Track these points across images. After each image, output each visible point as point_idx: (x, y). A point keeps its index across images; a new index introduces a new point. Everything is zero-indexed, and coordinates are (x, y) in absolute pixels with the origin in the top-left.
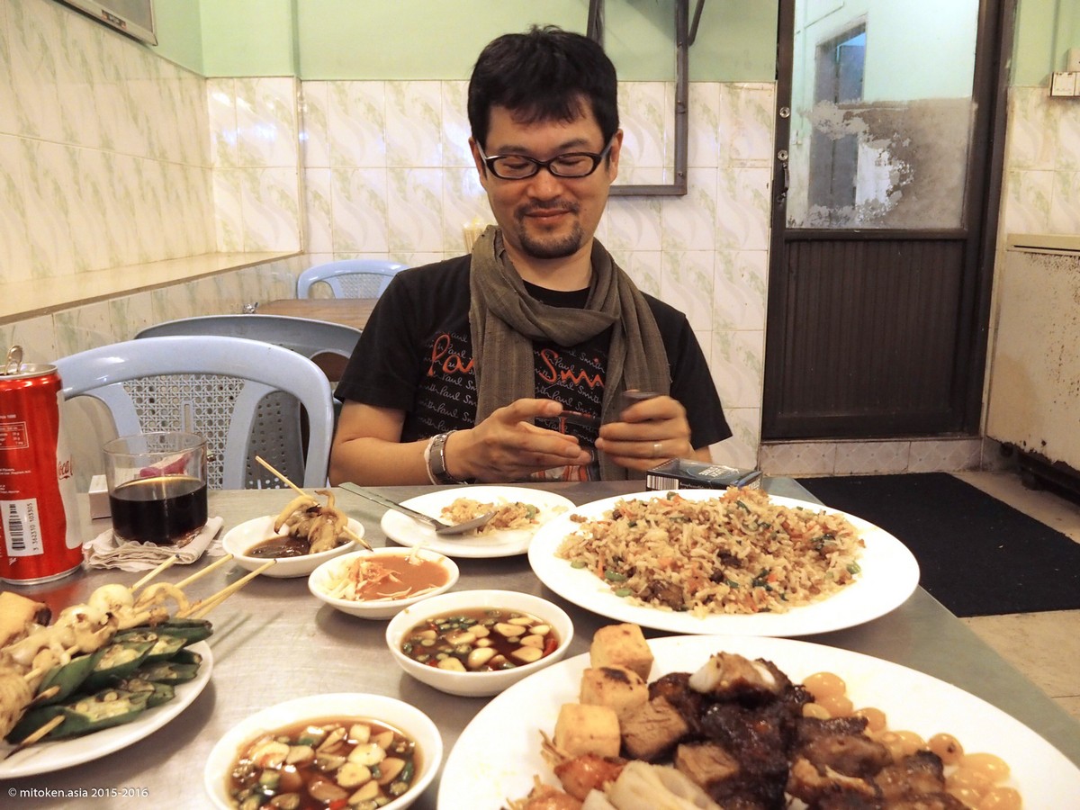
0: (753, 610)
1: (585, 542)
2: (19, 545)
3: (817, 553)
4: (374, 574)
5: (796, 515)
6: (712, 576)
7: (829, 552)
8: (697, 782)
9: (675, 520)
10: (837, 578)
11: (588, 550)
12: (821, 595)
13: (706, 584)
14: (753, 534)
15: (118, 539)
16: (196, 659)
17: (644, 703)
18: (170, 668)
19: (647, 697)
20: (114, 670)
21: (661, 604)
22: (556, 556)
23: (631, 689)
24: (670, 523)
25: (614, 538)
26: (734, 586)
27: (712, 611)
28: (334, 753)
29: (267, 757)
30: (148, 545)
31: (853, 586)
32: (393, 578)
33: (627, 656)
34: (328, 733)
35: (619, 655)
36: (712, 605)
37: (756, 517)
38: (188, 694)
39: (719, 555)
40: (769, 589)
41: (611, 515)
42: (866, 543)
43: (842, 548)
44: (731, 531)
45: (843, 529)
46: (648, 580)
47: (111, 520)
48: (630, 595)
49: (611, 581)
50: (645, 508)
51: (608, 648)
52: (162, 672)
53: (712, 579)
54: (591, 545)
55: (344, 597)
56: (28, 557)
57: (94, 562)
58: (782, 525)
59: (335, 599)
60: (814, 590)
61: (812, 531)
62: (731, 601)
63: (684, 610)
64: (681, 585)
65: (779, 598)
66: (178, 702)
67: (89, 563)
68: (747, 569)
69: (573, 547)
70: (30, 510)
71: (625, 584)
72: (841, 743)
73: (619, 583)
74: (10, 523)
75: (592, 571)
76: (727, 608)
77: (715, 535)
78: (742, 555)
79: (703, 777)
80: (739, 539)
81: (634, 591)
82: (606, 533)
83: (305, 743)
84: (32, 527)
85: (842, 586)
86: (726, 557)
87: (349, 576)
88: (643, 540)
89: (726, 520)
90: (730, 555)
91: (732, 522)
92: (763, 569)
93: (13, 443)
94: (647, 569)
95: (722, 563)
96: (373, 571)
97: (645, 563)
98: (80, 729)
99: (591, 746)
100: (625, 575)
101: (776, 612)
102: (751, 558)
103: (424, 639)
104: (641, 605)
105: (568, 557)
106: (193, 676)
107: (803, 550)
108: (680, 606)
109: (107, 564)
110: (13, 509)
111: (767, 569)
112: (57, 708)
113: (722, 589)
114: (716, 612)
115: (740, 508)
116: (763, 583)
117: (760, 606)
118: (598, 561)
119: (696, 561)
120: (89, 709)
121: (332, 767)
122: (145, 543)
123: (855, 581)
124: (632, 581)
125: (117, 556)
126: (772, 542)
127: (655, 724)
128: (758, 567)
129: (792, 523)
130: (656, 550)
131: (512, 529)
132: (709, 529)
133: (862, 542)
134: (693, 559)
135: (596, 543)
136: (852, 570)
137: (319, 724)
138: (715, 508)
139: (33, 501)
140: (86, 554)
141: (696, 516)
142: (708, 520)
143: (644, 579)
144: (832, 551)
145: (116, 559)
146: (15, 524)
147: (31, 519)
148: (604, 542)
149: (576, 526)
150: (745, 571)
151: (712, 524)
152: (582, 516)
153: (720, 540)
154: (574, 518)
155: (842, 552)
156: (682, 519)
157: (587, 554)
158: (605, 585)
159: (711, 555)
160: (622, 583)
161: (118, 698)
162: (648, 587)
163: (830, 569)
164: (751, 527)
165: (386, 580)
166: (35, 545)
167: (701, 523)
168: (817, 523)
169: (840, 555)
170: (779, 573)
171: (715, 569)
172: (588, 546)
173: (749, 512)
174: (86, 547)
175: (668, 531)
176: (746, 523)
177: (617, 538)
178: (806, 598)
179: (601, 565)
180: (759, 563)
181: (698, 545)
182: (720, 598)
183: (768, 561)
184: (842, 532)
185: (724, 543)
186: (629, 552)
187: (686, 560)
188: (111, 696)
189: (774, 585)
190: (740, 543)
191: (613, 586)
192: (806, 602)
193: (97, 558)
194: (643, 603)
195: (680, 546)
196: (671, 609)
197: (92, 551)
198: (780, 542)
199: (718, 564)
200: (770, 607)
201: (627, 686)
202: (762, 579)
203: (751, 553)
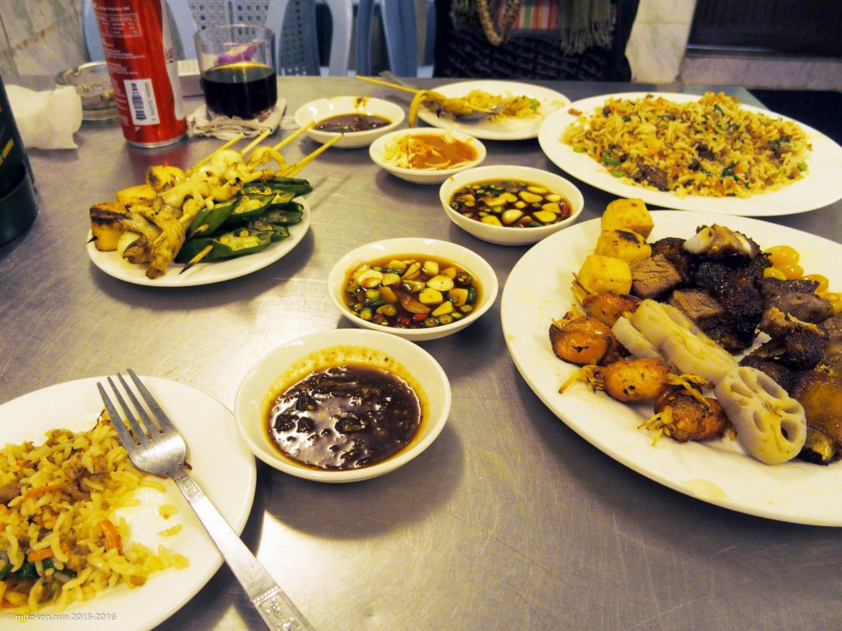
0: (722, 194)
1: (584, 133)
2: (142, 116)
3: (773, 153)
4: (419, 148)
5: (759, 119)
6: (691, 165)
7: (784, 152)
8: (690, 318)
9: (662, 118)
10: (788, 173)
11: (587, 138)
12: (774, 186)
13: (686, 171)
14: (724, 133)
15: (211, 113)
16: (300, 208)
17: (647, 258)
18: (280, 214)
19: (650, 254)
20: (244, 214)
21: (649, 185)
22: (560, 141)
23: (639, 247)
24: (658, 121)
25: (611, 129)
26: (709, 174)
27: (690, 193)
28: (414, 279)
29: (367, 280)
30: (235, 119)
31: (802, 181)
32: (434, 152)
33: (634, 223)
34: (408, 266)
35: (629, 222)
36: (691, 188)
37: (729, 119)
38: (297, 233)
39: (697, 149)
40: (736, 179)
41: (602, 111)
42: (813, 147)
43: (795, 150)
44: (707, 130)
45: (796, 134)
46: (638, 165)
47: (204, 97)
48: (623, 176)
49: (606, 164)
50: (633, 106)
51: (620, 215)
52: (276, 216)
53: (690, 168)
54: (591, 134)
55: (399, 166)
56: (149, 126)
57: (197, 132)
58: (746, 127)
59: (391, 166)
60: (769, 182)
61: (770, 134)
62: (705, 186)
63: (667, 190)
64: (666, 171)
65: (744, 186)
66: (292, 239)
67: (192, 132)
68: (719, 161)
69: (575, 136)
70: (147, 88)
71: (618, 167)
72: (799, 298)
73: (612, 166)
74: (133, 98)
75: (590, 155)
76: (702, 191)
77: (694, 132)
78: (717, 150)
79: (695, 315)
80: (715, 137)
81: (627, 173)
82: (604, 126)
83: (393, 271)
84: (150, 102)
85: (792, 180)
86: (703, 151)
87: (401, 149)
88: (635, 132)
89: (704, 119)
90: (707, 149)
91: (708, 122)
92: (732, 162)
93: (131, 32)
94: (638, 155)
95: (700, 155)
96: (418, 146)
97: (638, 152)
98: (225, 255)
99: (610, 286)
100: (618, 160)
101: (740, 197)
102: (723, 153)
103: (466, 201)
104: (633, 184)
105: (571, 143)
106: (299, 221)
107: (761, 149)
108: (663, 188)
109: (207, 132)
110: (134, 86)
111: (735, 162)
112: (208, 239)
113: (700, 177)
114: (693, 193)
115: (717, 111)
116: (732, 174)
117: (728, 192)
118: (596, 148)
119: (679, 153)
120: (230, 241)
121: (416, 289)
122: (233, 117)
123: (802, 177)
124: (626, 165)
125: (214, 127)
126: (737, 141)
127: (657, 274)
128: (728, 161)
129: (755, 126)
130: (646, 141)
131: (519, 117)
132: (690, 127)
133: (809, 146)
134: (677, 151)
135: (594, 133)
136: (801, 168)
137: (401, 259)
138: (696, 109)
139: (149, 81)
140: (189, 124)
141: (680, 116)
142: (689, 120)
143: (635, 164)
144: (787, 152)
145: (212, 129)
146: (137, 99)
147: (149, 95)
148: (602, 131)
149: (573, 119)
150: (717, 163)
151: (692, 123)
152: (579, 111)
153: (698, 136)
154: (572, 112)
155: (794, 153)
156: (668, 117)
157: (587, 142)
158: (601, 167)
159: (691, 148)
160: (616, 166)
161: (249, 235)
162: (640, 171)
163: (784, 166)
164: (724, 127)
165: (429, 154)
166: (153, 117)
167: (683, 122)
168: (775, 127)
169: (792, 155)
170: (744, 166)
171: (694, 160)
172: (588, 135)
173: (723, 115)
174: (190, 119)
175: (656, 125)
176: (719, 124)
177: (613, 129)
178: (762, 188)
179: (599, 150)
180: (729, 158)
181: (680, 139)
182: (697, 183)
183: (735, 156)
184: (795, 137)
185: (702, 140)
186: (624, 142)
187: (670, 151)
188: (244, 233)
189: (741, 176)
190: (715, 139)
191: (609, 168)
192: (762, 191)
193: (198, 128)
194: (634, 183)
195: (665, 139)
196: (656, 189)
197: (194, 122)
198: (743, 141)
199: (696, 156)
200: (735, 193)
201: (636, 245)
202: (731, 170)
203: (724, 148)
